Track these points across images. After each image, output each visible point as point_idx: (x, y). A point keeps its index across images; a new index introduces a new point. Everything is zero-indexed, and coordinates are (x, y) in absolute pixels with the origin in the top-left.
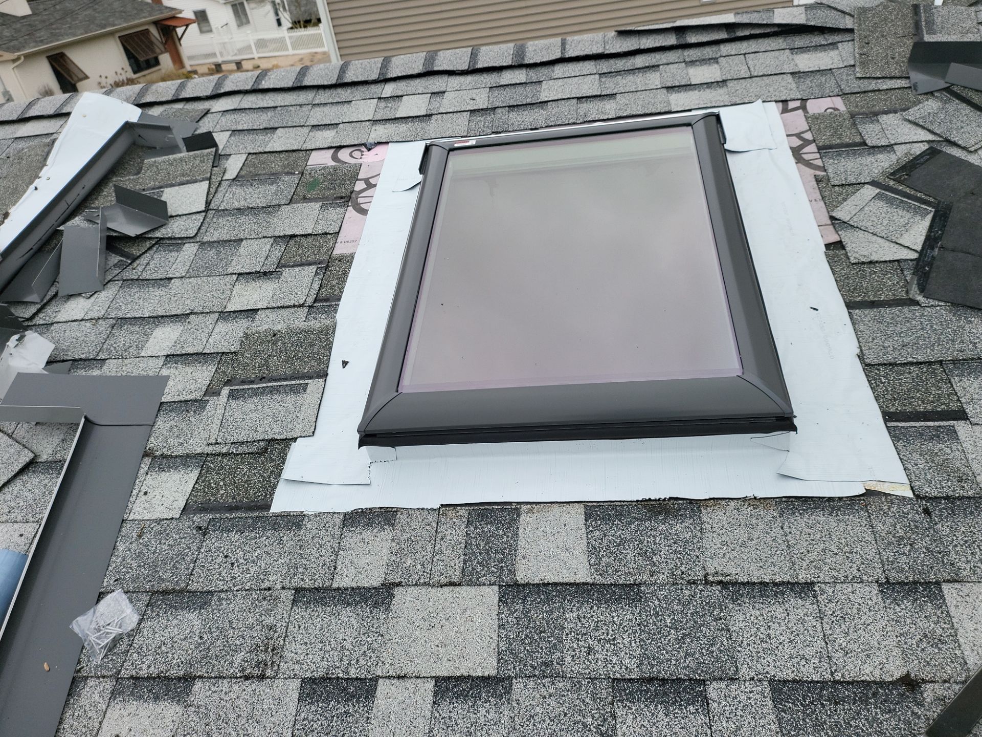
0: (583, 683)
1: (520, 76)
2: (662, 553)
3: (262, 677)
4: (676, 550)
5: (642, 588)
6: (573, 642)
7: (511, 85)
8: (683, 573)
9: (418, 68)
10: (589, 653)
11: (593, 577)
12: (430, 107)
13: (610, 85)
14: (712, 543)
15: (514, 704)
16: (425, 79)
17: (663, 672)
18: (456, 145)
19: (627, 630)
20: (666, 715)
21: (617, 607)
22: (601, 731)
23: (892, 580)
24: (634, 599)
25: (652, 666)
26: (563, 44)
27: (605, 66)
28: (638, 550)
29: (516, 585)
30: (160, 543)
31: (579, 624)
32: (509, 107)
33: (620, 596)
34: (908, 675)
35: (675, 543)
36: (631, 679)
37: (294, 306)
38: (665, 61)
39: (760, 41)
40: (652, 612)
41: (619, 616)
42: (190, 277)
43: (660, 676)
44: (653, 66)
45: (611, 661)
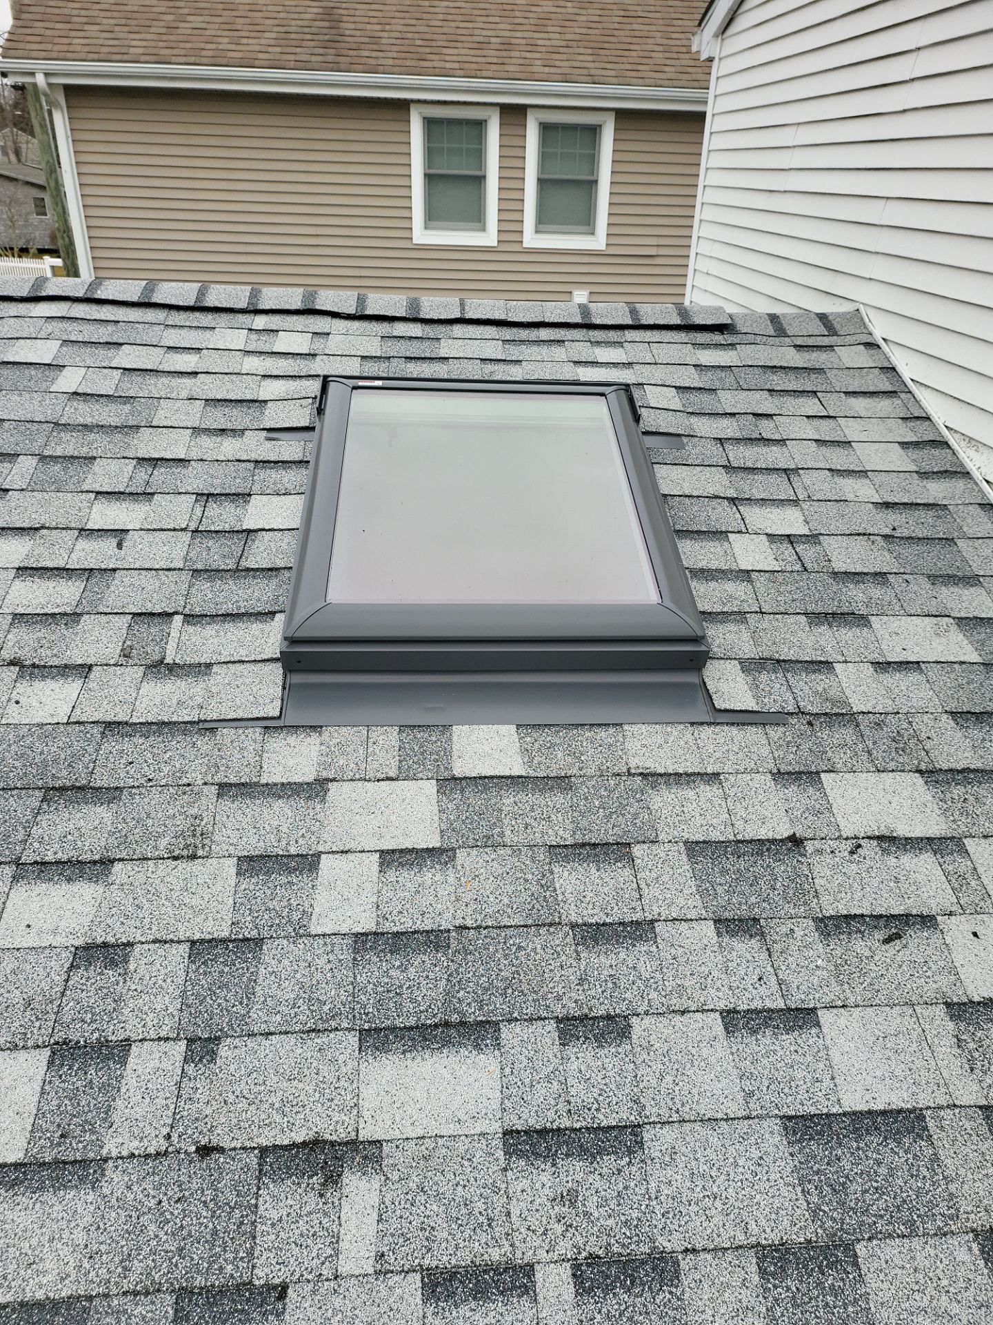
0: (523, 850)
1: (416, 330)
2: (589, 754)
3: (194, 857)
4: (601, 751)
5: (572, 780)
6: (511, 821)
7: (405, 337)
8: (608, 768)
9: (296, 304)
10: (527, 828)
11: (527, 772)
12: (313, 346)
13: (514, 352)
15: (459, 868)
16: (304, 316)
17: (594, 839)
18: (361, 384)
19: (561, 811)
20: (598, 870)
21: (551, 795)
22: (541, 883)
23: (782, 771)
24: (565, 788)
26: (462, 304)
27: (508, 333)
28: (567, 751)
29: (454, 778)
30: (47, 745)
31: (516, 807)
32: (406, 358)
33: (553, 786)
34: (794, 834)
35: (600, 746)
36: (565, 845)
37: (174, 530)
38: (570, 338)
39: (663, 332)
40: (582, 797)
41: (552, 801)
42: (33, 491)
43: (590, 842)
44: (558, 341)
45: (547, 833)
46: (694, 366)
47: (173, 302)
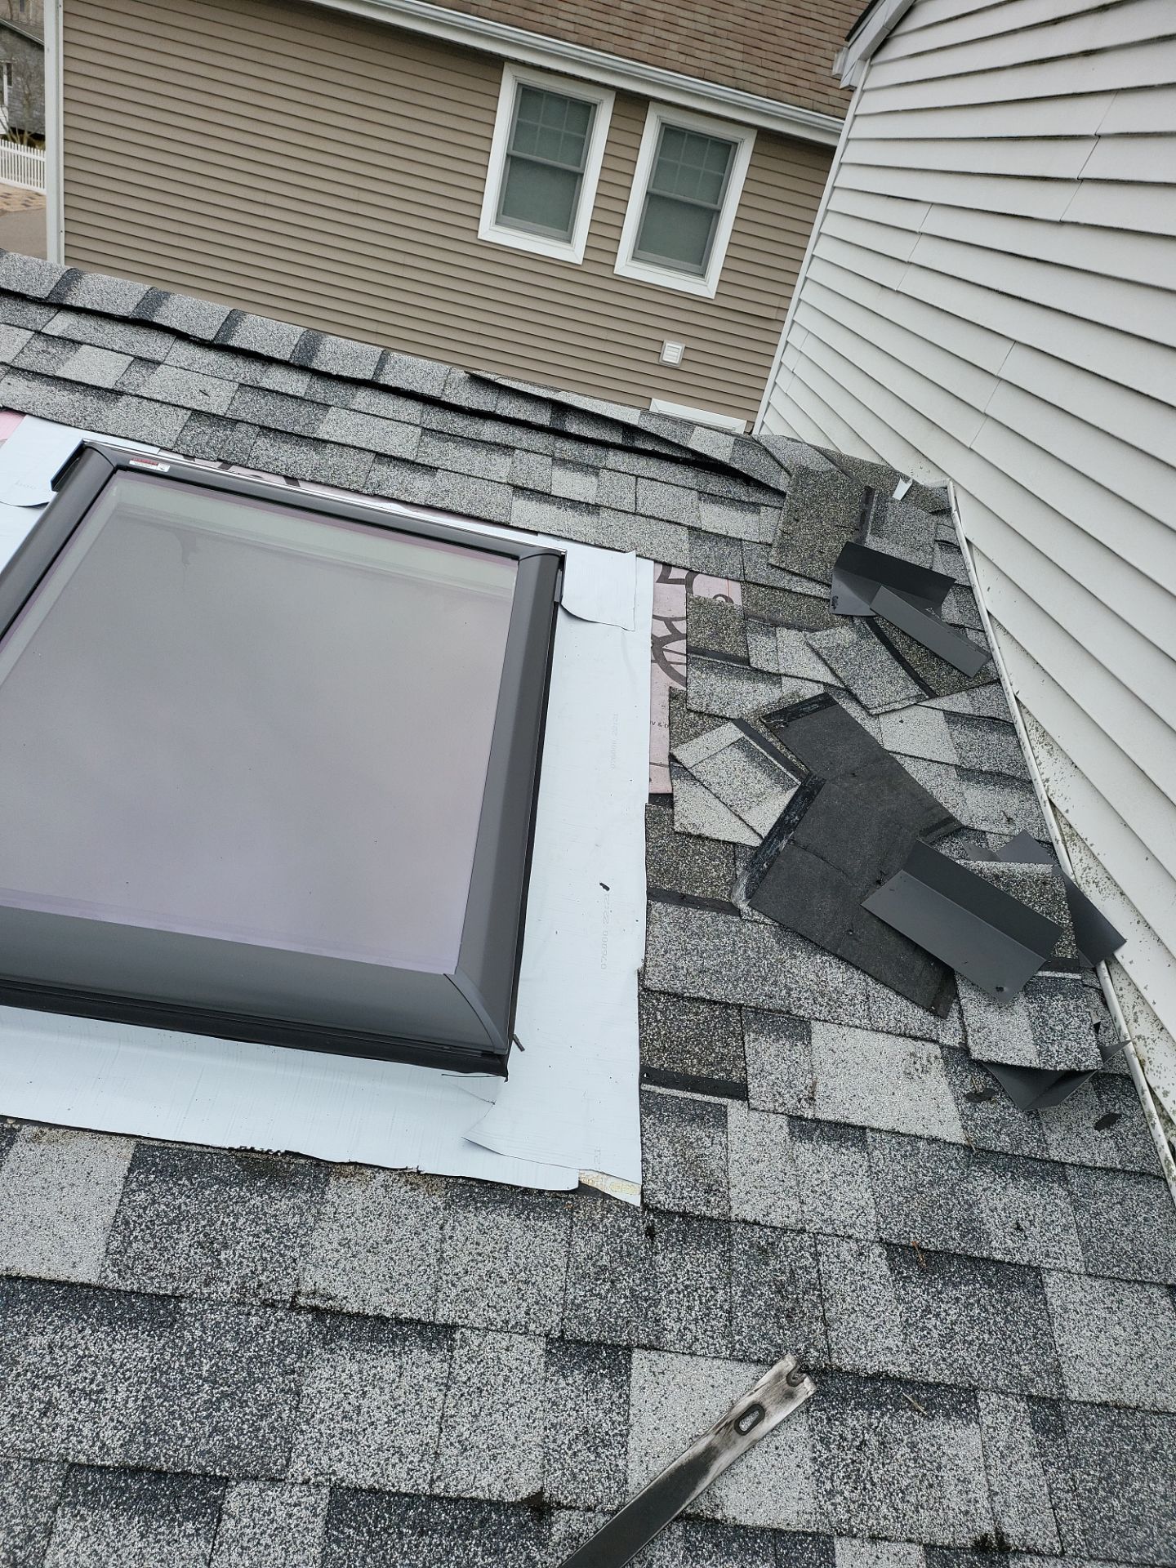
0: (15, 1467)
1: (296, 384)
2: (239, 1247)
4: (264, 1243)
5: (183, 1305)
6: (23, 1391)
7: (277, 392)
8: (260, 1286)
9: (126, 308)
10: (45, 1414)
11: (103, 1275)
12: (124, 379)
13: (433, 453)
14: (325, 1240)
16: (134, 330)
17: (163, 1459)
18: (132, 463)
19: (129, 1378)
20: (142, 1536)
21: (127, 1335)
22: (15, 1559)
23: (568, 1336)
24: (162, 1322)
25: (148, 1446)
26: (382, 361)
27: (435, 419)
28: (201, 1235)
31: (48, 1359)
32: (262, 427)
33: (140, 1315)
34: (541, 1493)
35: (267, 1232)
36: (103, 1467)
38: (525, 445)
40: (185, 1348)
41: (124, 1351)
43: (154, 1466)
44: (506, 447)
45: (80, 1430)
46: (690, 528)
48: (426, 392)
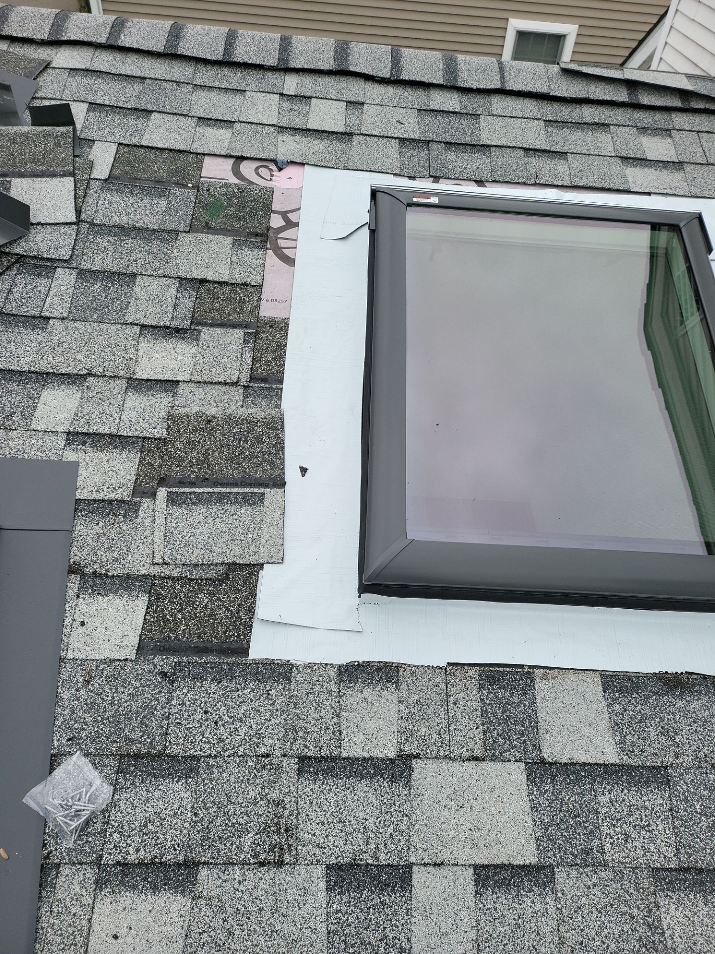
0: (625, 872)
1: (451, 101)
2: (683, 733)
3: (280, 864)
4: (696, 730)
5: (669, 771)
6: (609, 829)
7: (442, 111)
8: (706, 755)
10: (627, 840)
11: (620, 757)
12: (348, 122)
13: (558, 140)
15: (560, 894)
17: (700, 862)
18: (415, 200)
19: (660, 816)
20: (706, 905)
21: (647, 791)
22: (648, 922)
24: (662, 782)
25: (690, 855)
26: (502, 72)
27: (551, 111)
28: (660, 728)
29: (543, 762)
30: (117, 691)
31: (613, 809)
32: (445, 143)
33: (648, 778)
35: (694, 722)
36: (671, 868)
37: (226, 384)
38: (615, 121)
40: (682, 797)
41: (650, 800)
42: (74, 320)
43: (698, 866)
44: (603, 125)
45: (649, 849)
47: (201, 55)
48: (539, 90)
